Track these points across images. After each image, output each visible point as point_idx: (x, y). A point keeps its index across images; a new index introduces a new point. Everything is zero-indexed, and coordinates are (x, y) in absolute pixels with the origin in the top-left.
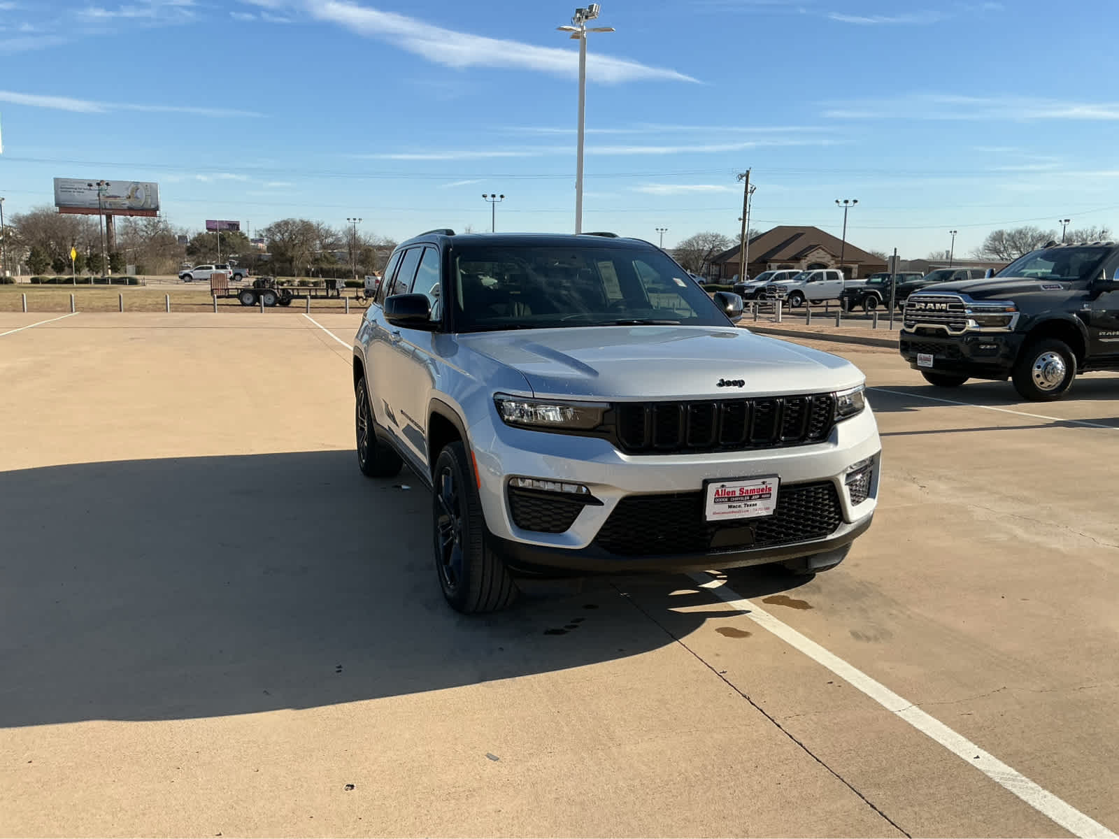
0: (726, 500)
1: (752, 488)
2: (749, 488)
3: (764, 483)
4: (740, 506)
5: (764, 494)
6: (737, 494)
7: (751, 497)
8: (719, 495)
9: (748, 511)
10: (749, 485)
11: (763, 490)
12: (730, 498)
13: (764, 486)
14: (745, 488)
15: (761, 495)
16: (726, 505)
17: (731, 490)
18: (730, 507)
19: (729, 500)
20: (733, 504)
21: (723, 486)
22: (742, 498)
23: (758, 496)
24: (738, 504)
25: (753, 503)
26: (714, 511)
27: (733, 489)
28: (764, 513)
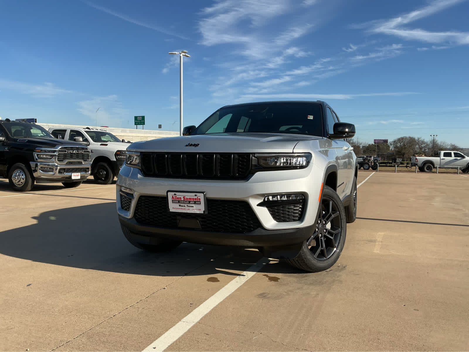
0: (177, 202)
1: (190, 197)
2: (188, 197)
3: (196, 195)
4: (185, 206)
5: (197, 202)
6: (182, 199)
7: (190, 202)
8: (174, 199)
9: (189, 209)
10: (188, 196)
11: (196, 199)
12: (179, 201)
13: (196, 197)
14: (186, 197)
15: (195, 202)
16: (178, 205)
17: (179, 197)
18: (180, 206)
19: (179, 202)
20: (181, 205)
21: (175, 194)
22: (185, 202)
23: (194, 202)
24: (184, 205)
25: (191, 205)
26: (173, 207)
27: (180, 197)
28: (198, 212)
